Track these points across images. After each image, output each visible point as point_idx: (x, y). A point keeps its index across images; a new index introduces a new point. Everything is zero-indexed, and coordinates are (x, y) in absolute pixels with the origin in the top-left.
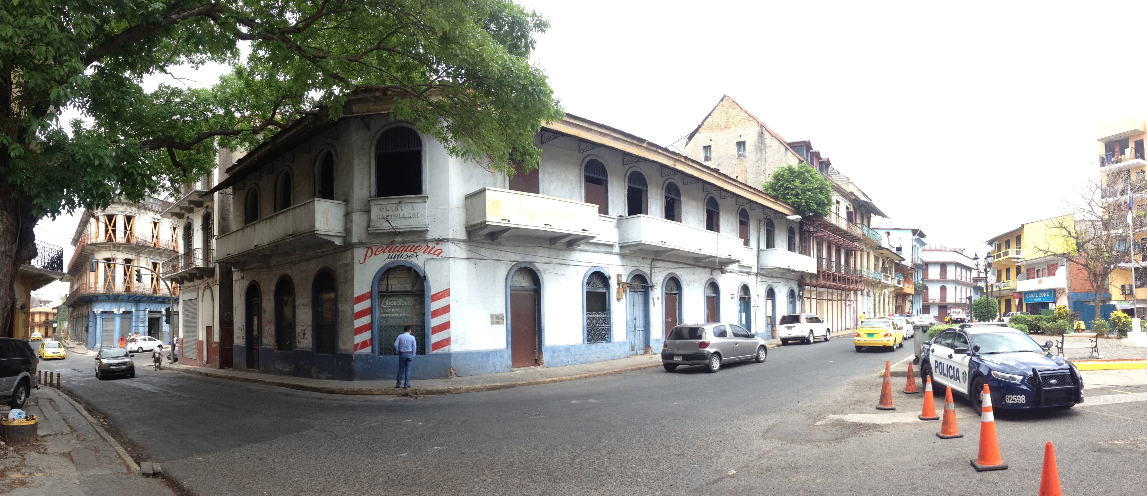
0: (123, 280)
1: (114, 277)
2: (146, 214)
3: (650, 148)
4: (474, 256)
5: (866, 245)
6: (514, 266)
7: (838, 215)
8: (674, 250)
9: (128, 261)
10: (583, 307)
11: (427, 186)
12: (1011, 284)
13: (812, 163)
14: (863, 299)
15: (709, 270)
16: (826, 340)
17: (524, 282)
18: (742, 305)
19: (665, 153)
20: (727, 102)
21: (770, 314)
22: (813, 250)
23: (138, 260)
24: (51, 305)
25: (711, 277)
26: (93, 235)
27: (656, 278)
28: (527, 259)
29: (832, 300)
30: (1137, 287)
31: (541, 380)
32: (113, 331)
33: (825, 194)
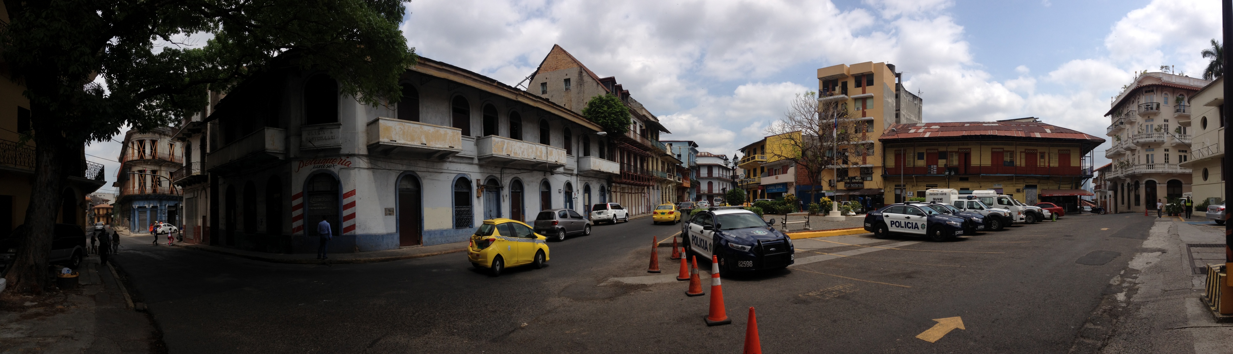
0: (151, 185)
1: (145, 183)
2: (165, 138)
3: (499, 86)
4: (373, 167)
5: (655, 153)
6: (401, 174)
7: (635, 132)
8: (516, 160)
9: (154, 172)
10: (452, 202)
11: (341, 117)
12: (757, 180)
13: (616, 94)
14: (654, 192)
15: (543, 172)
16: (626, 221)
17: (408, 185)
18: (567, 197)
19: (509, 90)
20: (557, 50)
21: (587, 204)
22: (618, 158)
23: (161, 170)
24: (110, 203)
25: (544, 177)
26: (131, 155)
27: (505, 181)
28: (411, 169)
29: (631, 193)
30: (838, 181)
31: (419, 255)
32: (146, 220)
33: (624, 116)
